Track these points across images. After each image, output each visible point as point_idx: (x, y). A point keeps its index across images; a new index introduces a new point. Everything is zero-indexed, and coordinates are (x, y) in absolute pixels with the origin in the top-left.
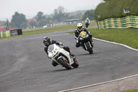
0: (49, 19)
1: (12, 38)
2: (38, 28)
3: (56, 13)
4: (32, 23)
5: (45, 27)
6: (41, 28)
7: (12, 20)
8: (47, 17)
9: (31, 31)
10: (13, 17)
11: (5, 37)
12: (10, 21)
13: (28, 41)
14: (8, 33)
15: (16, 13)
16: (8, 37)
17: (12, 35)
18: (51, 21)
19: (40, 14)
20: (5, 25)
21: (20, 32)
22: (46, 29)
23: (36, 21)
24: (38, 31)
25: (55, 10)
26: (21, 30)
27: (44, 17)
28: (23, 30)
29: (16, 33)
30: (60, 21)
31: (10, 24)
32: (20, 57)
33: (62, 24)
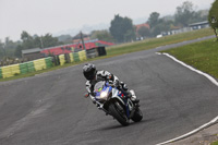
2: (148, 40)
3: (179, 12)
6: (153, 39)
10: (112, 23)
14: (82, 54)
15: (117, 17)
16: (84, 61)
17: (89, 57)
18: (172, 26)
19: (155, 15)
21: (102, 52)
23: (148, 26)
25: (178, 8)
26: (103, 48)
27: (161, 20)
29: (96, 53)
33: (185, 30)
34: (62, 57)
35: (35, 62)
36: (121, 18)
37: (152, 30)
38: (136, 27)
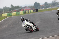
0: (50, 5)
1: (34, 13)
2: (45, 9)
3: (53, 2)
4: (43, 7)
5: (48, 8)
6: (46, 9)
7: (34, 5)
8: (49, 4)
9: (42, 10)
10: (35, 4)
11: (31, 12)
12: (33, 6)
13: (41, 14)
14: (32, 11)
15: (36, 2)
16: (32, 13)
17: (34, 12)
18: (51, 6)
19: (46, 3)
20: (31, 7)
21: (37, 11)
22: (48, 9)
23: (44, 6)
24: (45, 10)
25: (53, 1)
27: (48, 4)
28: (39, 10)
29: (36, 11)
30: (55, 6)
31: (33, 7)
32: (37, 21)
33: (55, 7)
34: (27, 11)
35: (20, 12)
36: (37, 3)
37: (45, 7)
38: (41, 6)
